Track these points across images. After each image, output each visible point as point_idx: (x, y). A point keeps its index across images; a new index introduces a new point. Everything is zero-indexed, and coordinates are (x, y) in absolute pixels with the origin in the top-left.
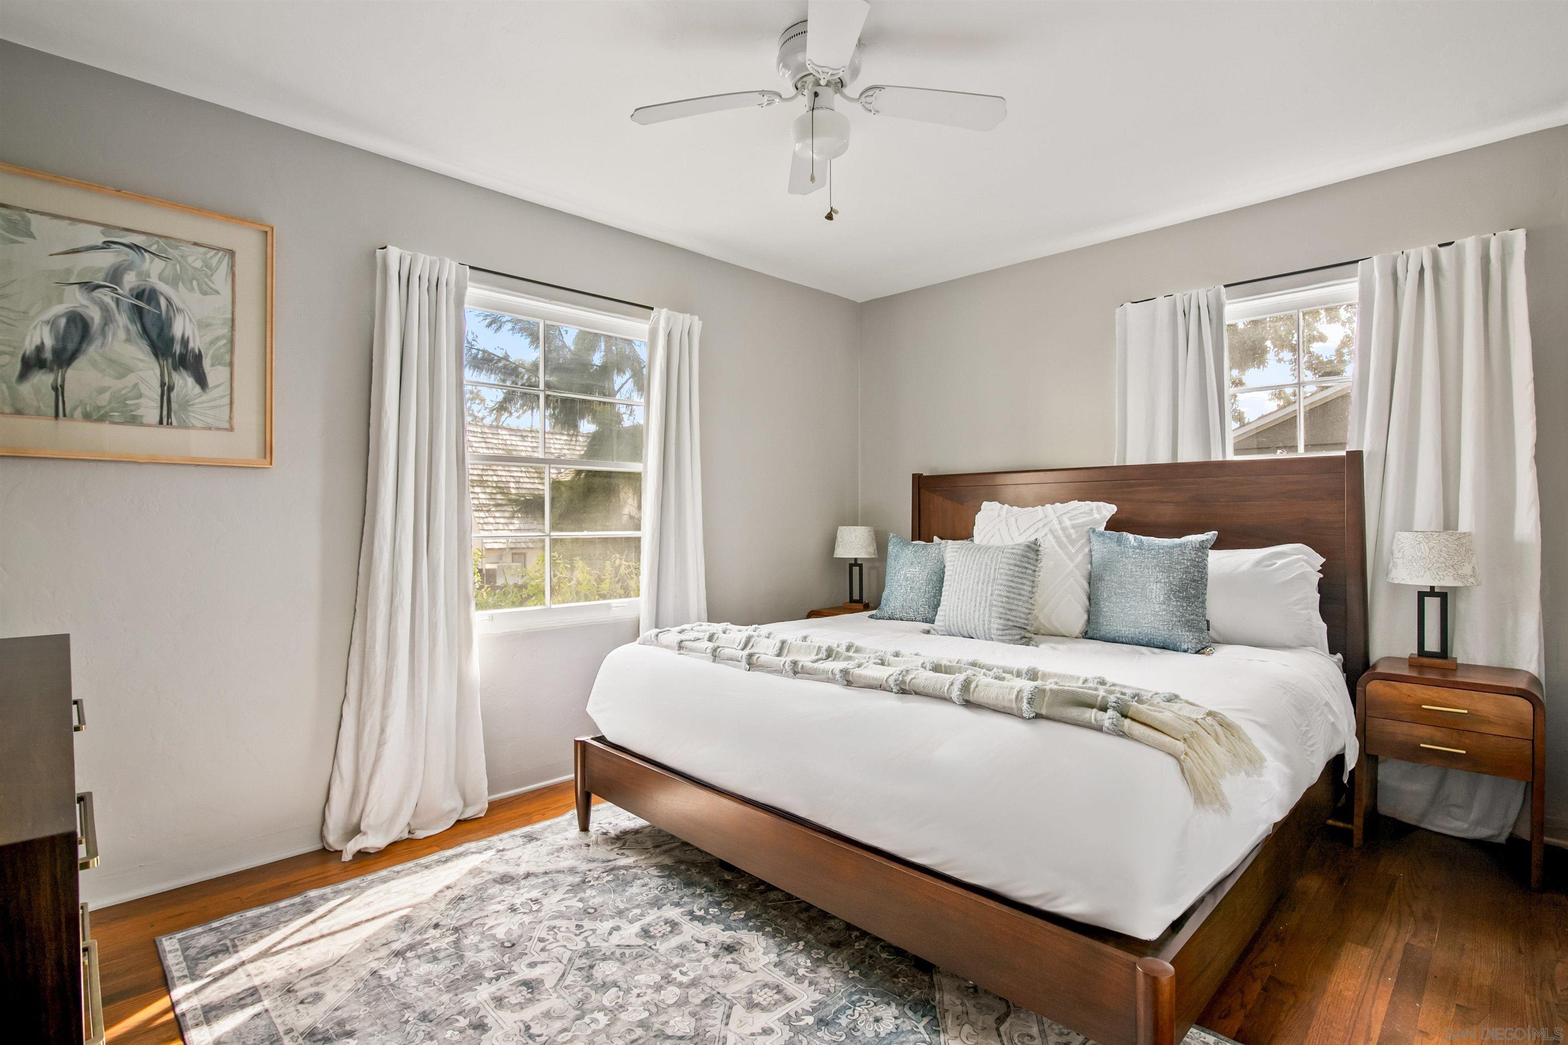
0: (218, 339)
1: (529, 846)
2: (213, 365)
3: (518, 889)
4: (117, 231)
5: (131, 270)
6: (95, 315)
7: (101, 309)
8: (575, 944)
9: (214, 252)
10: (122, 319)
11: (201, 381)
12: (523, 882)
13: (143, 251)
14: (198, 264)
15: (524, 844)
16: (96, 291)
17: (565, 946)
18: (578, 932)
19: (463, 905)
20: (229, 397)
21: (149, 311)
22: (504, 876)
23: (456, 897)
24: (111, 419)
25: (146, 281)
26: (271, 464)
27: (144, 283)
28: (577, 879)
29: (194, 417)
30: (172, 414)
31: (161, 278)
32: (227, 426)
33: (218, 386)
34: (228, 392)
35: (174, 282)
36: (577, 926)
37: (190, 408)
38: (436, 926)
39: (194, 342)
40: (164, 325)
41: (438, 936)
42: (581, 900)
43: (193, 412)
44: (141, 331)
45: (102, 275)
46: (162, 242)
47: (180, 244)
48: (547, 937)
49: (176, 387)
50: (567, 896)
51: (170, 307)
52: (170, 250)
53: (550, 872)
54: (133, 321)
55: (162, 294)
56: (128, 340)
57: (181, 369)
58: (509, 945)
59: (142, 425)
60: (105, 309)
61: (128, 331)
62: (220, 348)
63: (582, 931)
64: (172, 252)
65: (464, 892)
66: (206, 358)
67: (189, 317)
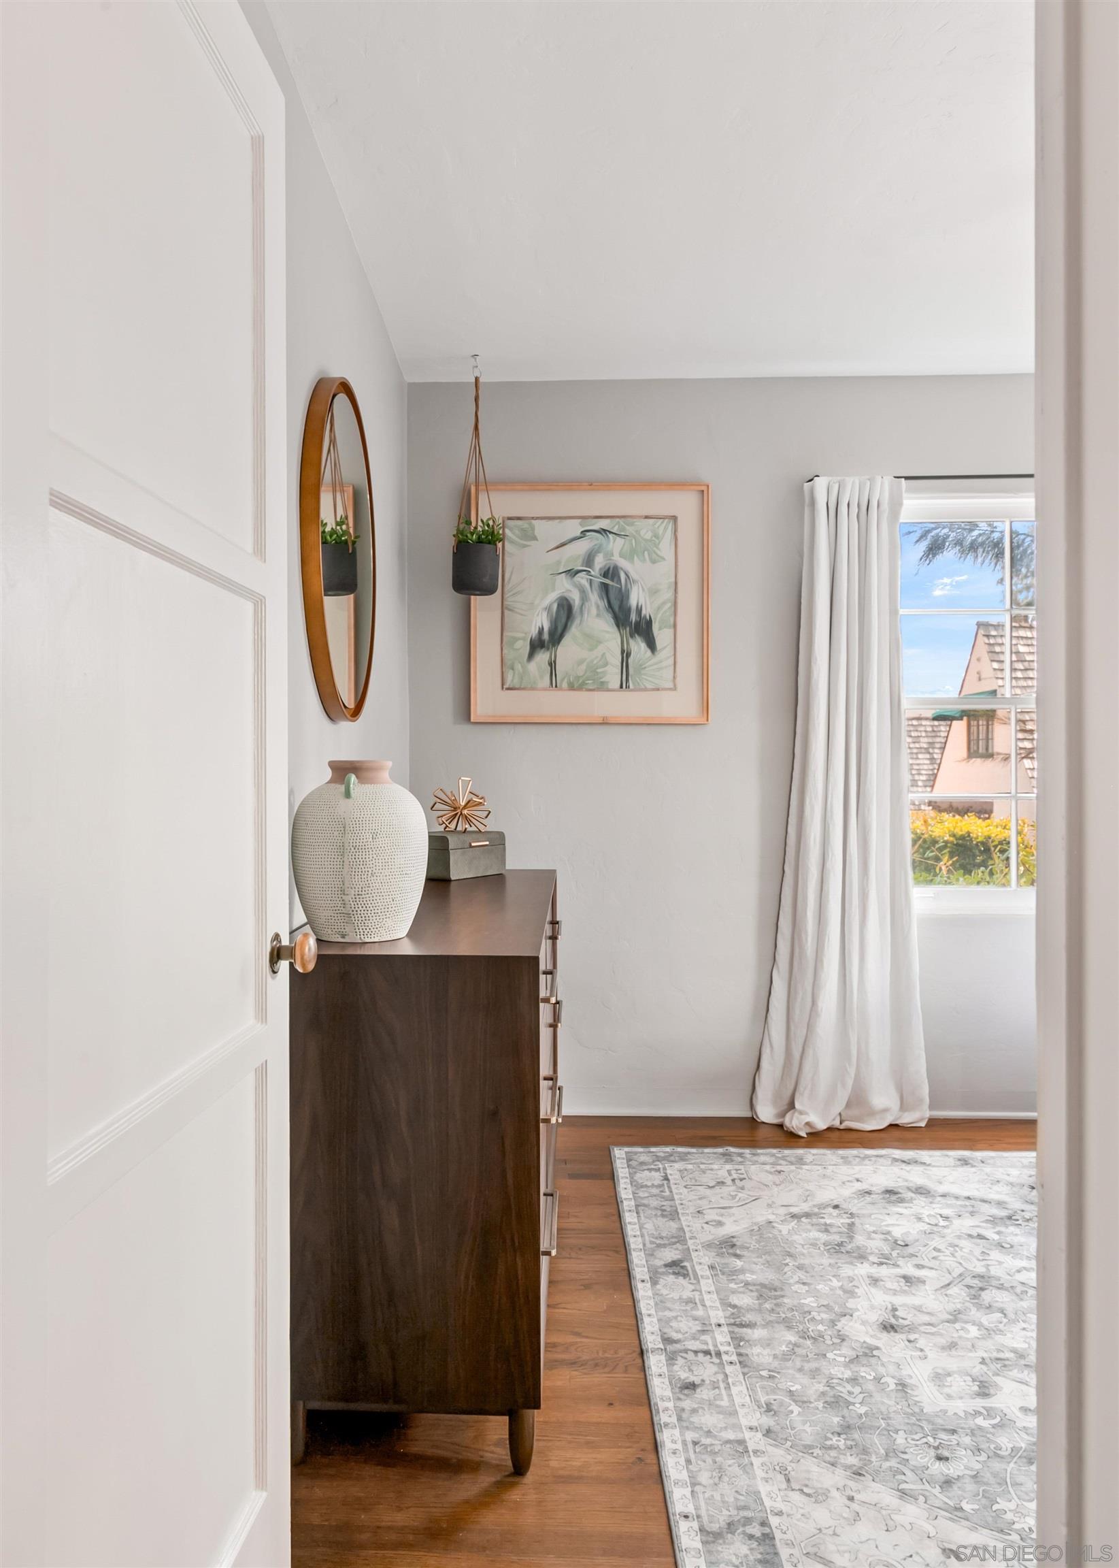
0: (664, 603)
1: (961, 1169)
2: (660, 629)
3: (931, 1203)
4: (590, 520)
5: (599, 552)
6: (575, 597)
7: (579, 590)
8: (973, 1266)
9: (662, 520)
10: (594, 597)
11: (651, 645)
12: (939, 1199)
13: (608, 533)
14: (648, 536)
15: (954, 1166)
16: (578, 575)
17: (960, 1264)
18: (981, 1258)
19: (868, 1199)
20: (673, 657)
21: (613, 586)
22: (920, 1188)
23: (863, 1190)
24: (586, 687)
25: (610, 560)
26: (707, 720)
27: (608, 562)
28: (1004, 1213)
29: (646, 680)
30: (630, 678)
31: (621, 555)
32: (671, 685)
33: (665, 647)
34: (673, 653)
35: (630, 556)
36: (983, 1252)
37: (643, 672)
38: (836, 1207)
39: (646, 609)
40: (624, 596)
41: (835, 1214)
42: (999, 1233)
43: (644, 674)
44: (607, 606)
45: (580, 561)
46: (621, 521)
47: (635, 520)
48: (944, 1250)
49: (632, 652)
50: (984, 1225)
51: (628, 580)
52: (627, 528)
53: (975, 1199)
54: (601, 598)
55: (622, 569)
56: (598, 615)
57: (636, 635)
58: (903, 1244)
59: (609, 690)
60: (582, 591)
61: (598, 607)
62: (665, 612)
63: (987, 1258)
64: (630, 530)
65: (874, 1189)
66: (655, 622)
67: (642, 587)
